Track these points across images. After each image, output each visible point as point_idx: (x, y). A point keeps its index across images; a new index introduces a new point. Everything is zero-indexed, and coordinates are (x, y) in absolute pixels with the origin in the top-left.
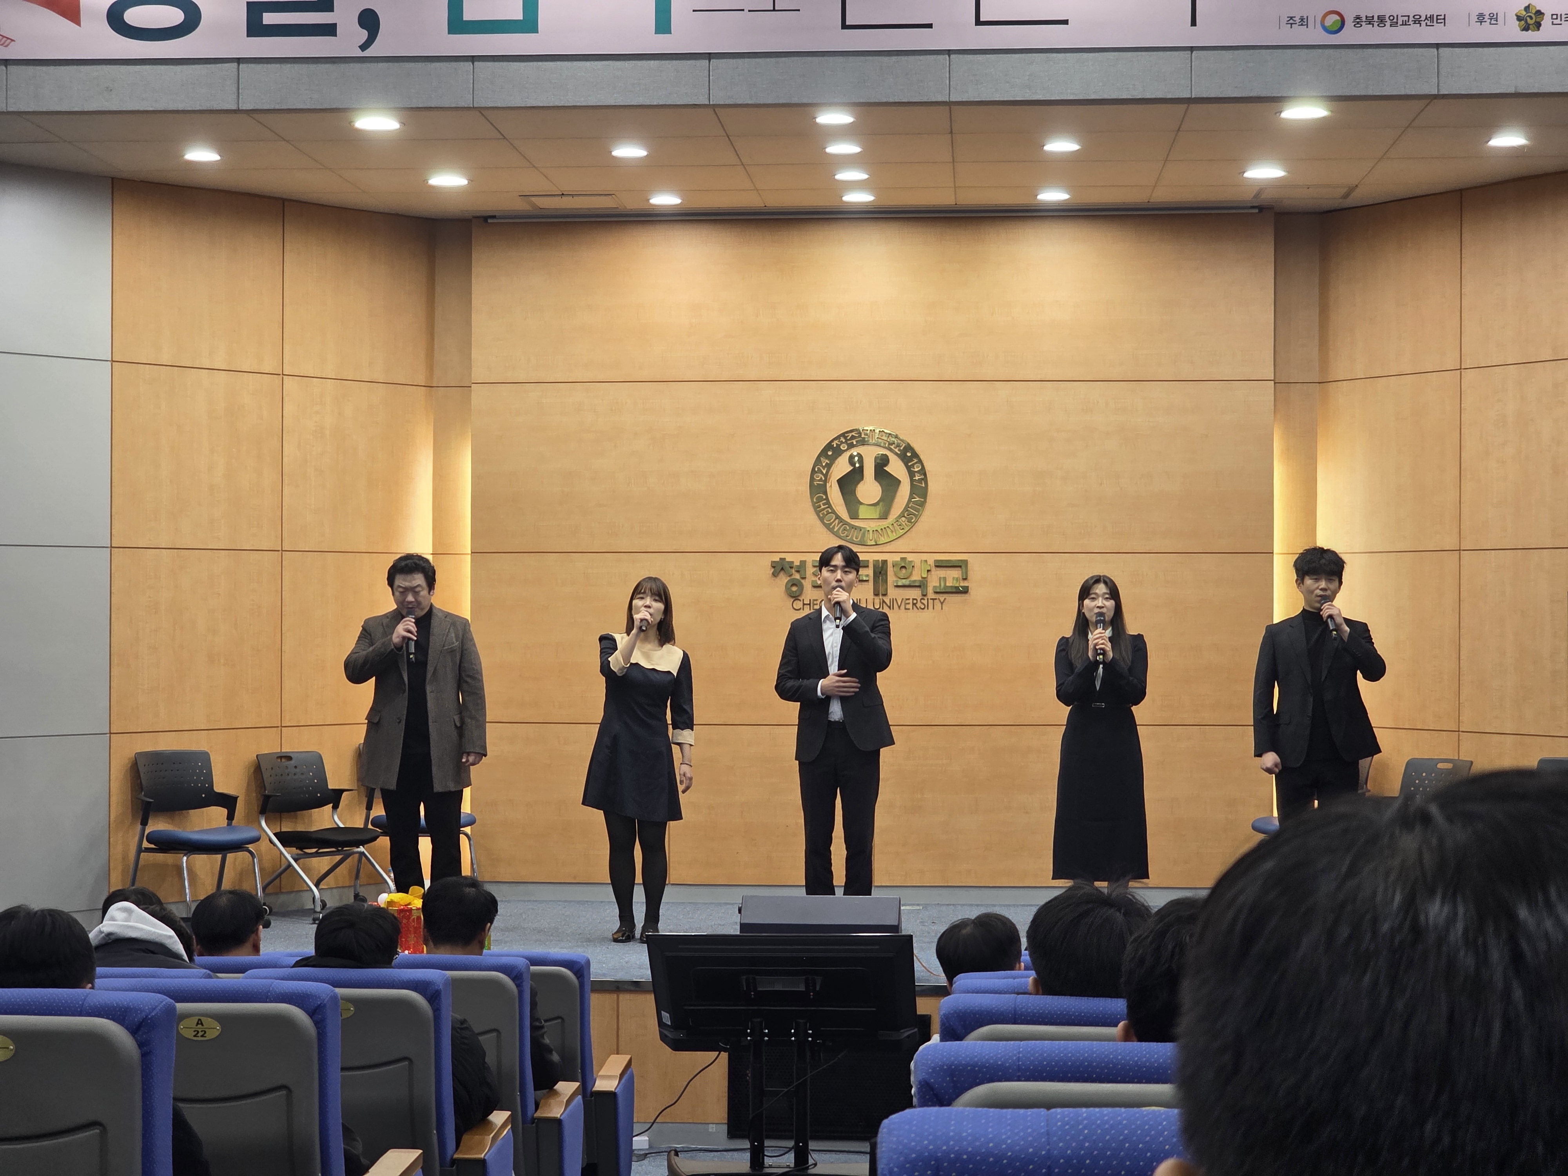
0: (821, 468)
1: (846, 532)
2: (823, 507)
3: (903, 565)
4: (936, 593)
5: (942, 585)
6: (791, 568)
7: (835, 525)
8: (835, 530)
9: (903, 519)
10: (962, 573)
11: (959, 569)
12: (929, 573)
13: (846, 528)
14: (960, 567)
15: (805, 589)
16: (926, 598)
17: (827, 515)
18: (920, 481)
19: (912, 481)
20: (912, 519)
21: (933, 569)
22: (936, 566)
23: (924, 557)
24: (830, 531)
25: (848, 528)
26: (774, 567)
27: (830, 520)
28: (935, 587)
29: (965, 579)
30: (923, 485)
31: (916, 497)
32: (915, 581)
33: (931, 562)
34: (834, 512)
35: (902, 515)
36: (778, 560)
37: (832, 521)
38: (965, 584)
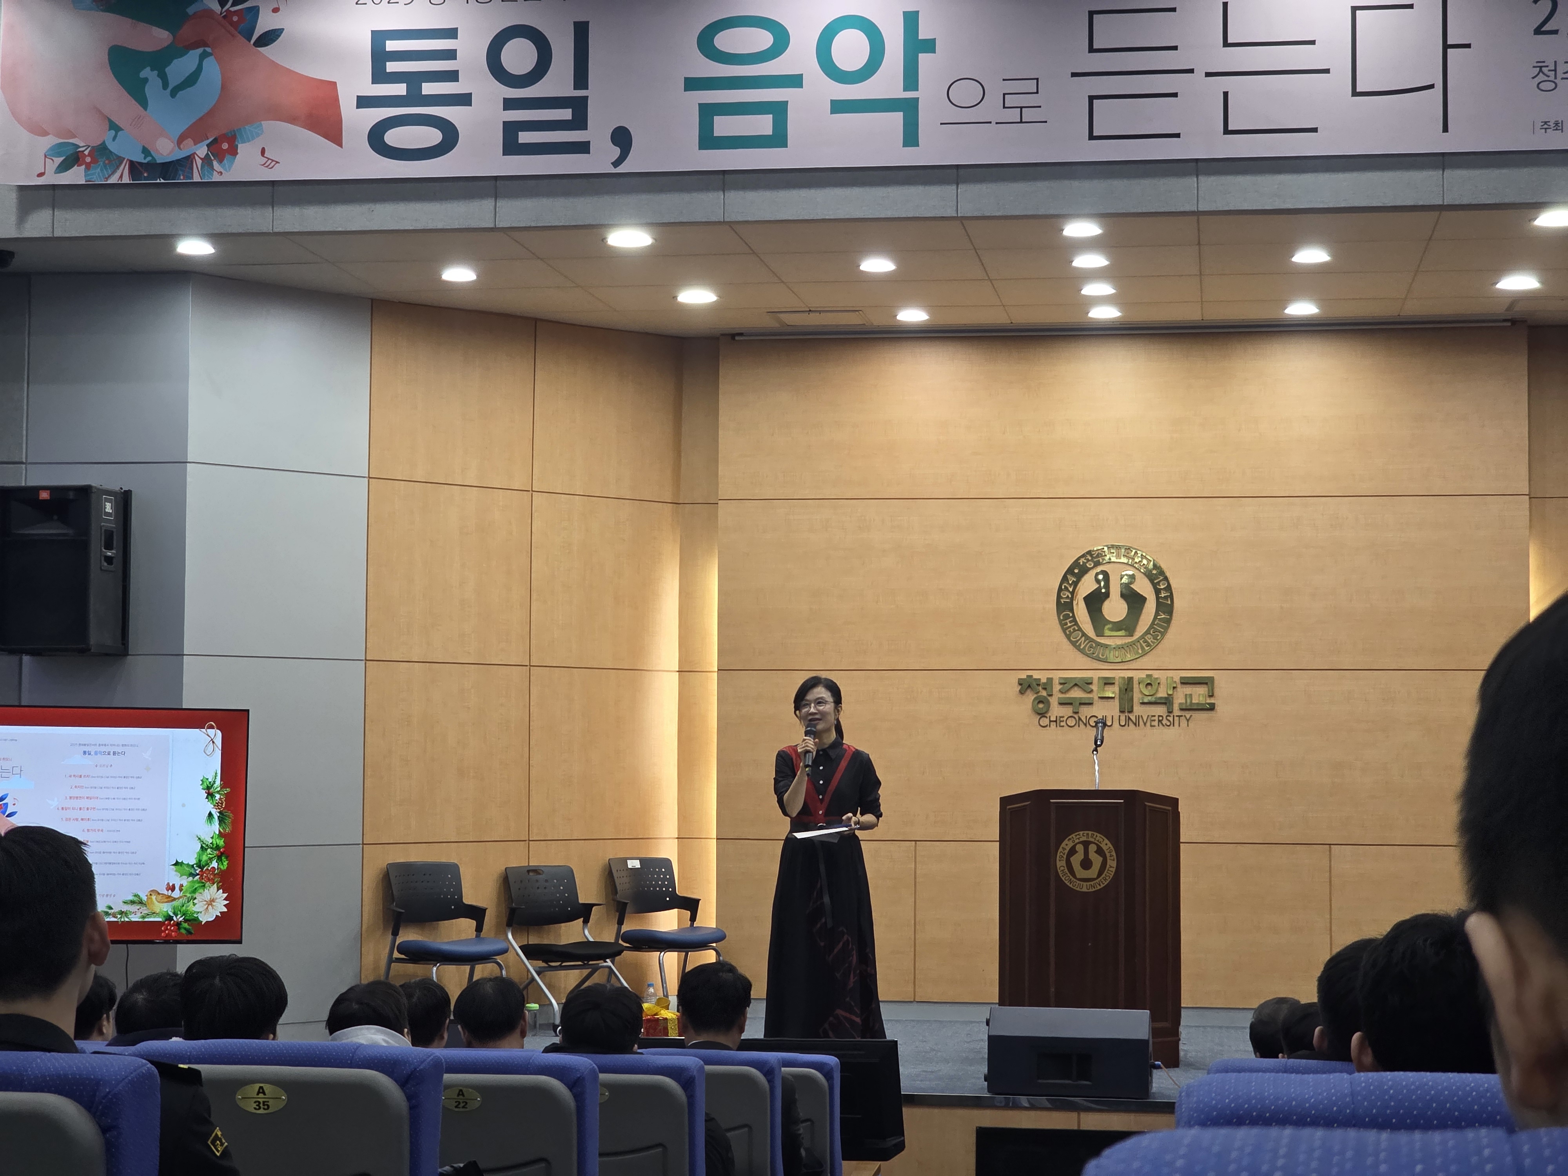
0: (1067, 586)
1: (1092, 650)
2: (1069, 625)
3: (1149, 682)
4: (1182, 709)
5: (1188, 701)
6: (1039, 685)
7: (1081, 642)
8: (1081, 647)
9: (1149, 636)
10: (1209, 690)
11: (1205, 686)
12: (1175, 690)
13: (1092, 645)
14: (1206, 684)
15: (1051, 707)
16: (1172, 715)
17: (1073, 632)
18: (1166, 598)
19: (1158, 598)
20: (1158, 636)
21: (1179, 686)
22: (1182, 683)
23: (1170, 674)
24: (1077, 649)
25: (1094, 645)
26: (1020, 684)
27: (1076, 638)
28: (1180, 704)
29: (1211, 696)
30: (1169, 602)
31: (1162, 614)
32: (1161, 698)
33: (1177, 680)
34: (1080, 629)
35: (1147, 632)
36: (1025, 677)
37: (1078, 639)
38: (1212, 701)
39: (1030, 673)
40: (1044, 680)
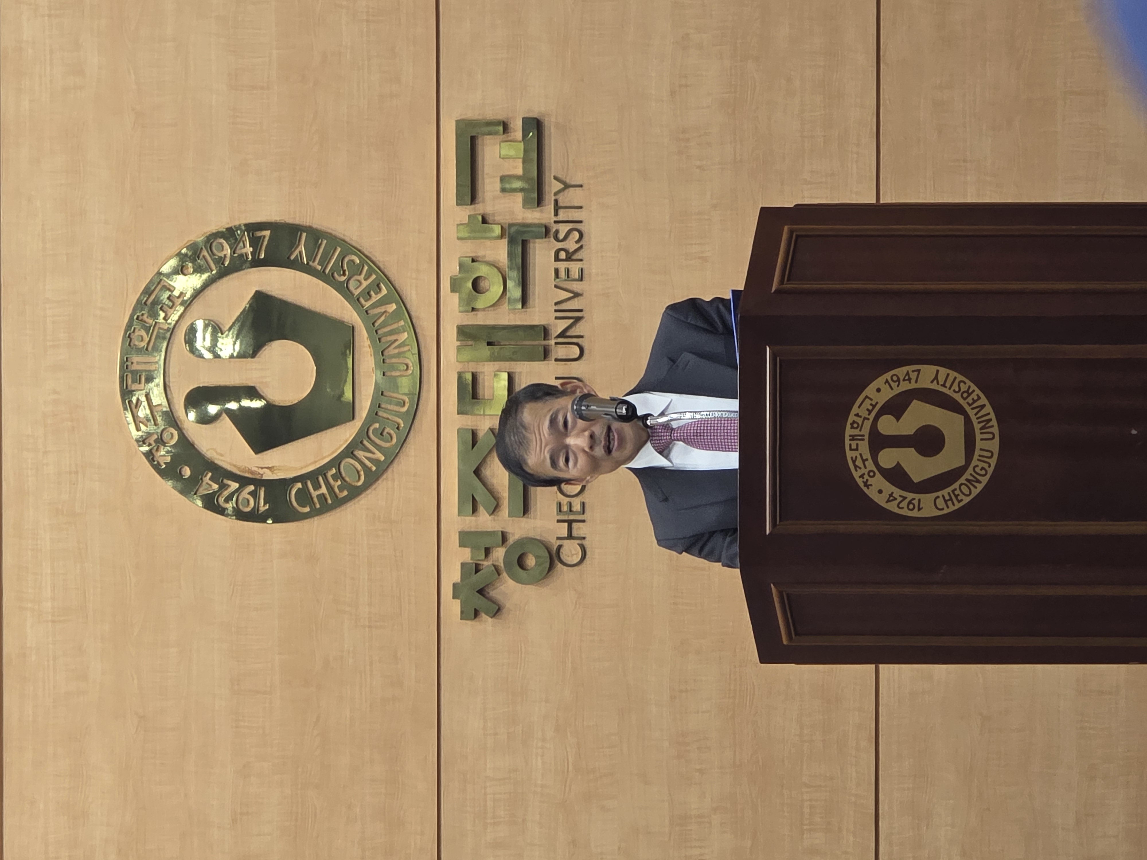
0: (226, 493)
1: (387, 430)
2: (324, 490)
3: (470, 285)
4: (540, 202)
5: (518, 184)
6: (477, 569)
7: (368, 459)
8: (382, 458)
9: (352, 285)
10: (490, 134)
11: (479, 141)
12: (490, 219)
13: (375, 430)
14: (473, 139)
15: (531, 535)
16: (554, 227)
17: (343, 479)
18: (255, 242)
19: (257, 263)
20: (353, 261)
21: (480, 208)
23: (449, 231)
24: (386, 470)
25: (377, 425)
26: (476, 614)
27: (358, 472)
29: (506, 127)
30: (267, 233)
31: (297, 252)
32: (511, 255)
33: (463, 214)
34: (336, 462)
35: (344, 290)
38: (517, 126)
39: (447, 590)
40: (466, 555)
